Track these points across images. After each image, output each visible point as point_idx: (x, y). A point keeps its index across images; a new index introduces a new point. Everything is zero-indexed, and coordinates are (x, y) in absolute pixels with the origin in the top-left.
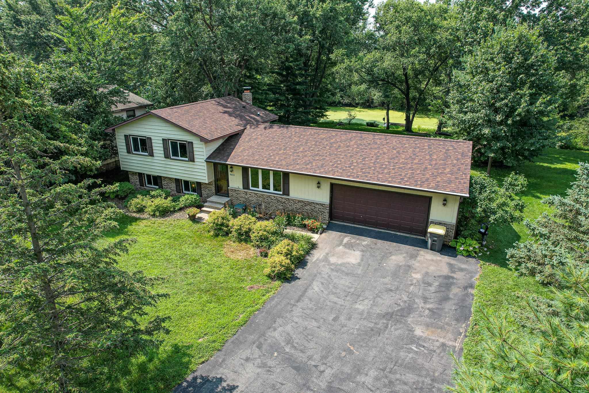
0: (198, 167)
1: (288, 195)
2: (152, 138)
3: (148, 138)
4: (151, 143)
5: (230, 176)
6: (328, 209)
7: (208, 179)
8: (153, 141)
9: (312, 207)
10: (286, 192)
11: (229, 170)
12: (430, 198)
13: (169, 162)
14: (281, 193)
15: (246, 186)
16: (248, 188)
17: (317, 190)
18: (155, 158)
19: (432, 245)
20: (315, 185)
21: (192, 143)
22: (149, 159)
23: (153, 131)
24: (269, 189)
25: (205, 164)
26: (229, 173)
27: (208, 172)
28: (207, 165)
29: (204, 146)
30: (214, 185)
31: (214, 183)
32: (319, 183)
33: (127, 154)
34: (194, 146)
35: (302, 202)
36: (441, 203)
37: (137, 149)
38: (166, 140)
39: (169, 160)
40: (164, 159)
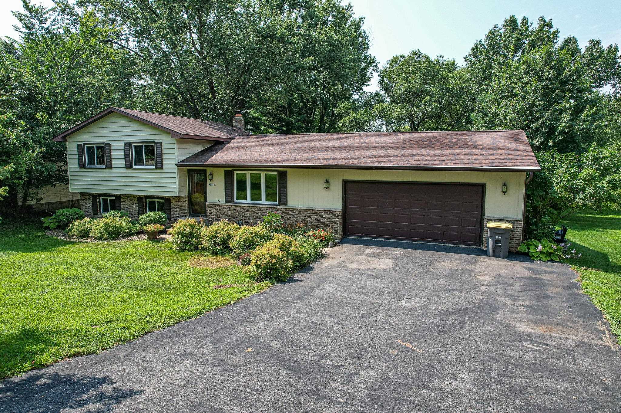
0: (167, 175)
1: (286, 204)
2: (112, 144)
3: (107, 144)
4: (110, 150)
5: (209, 188)
6: (341, 217)
7: (180, 192)
8: (112, 148)
9: (318, 218)
10: (283, 201)
11: (208, 178)
12: (483, 186)
13: (131, 173)
14: (276, 203)
15: (229, 198)
16: (232, 201)
17: (326, 192)
18: (114, 170)
19: (495, 248)
20: (321, 185)
21: (161, 143)
22: (106, 173)
23: (113, 134)
24: (261, 200)
25: (176, 170)
26: (208, 182)
27: (180, 182)
28: (180, 172)
29: (176, 146)
30: (187, 202)
31: (187, 199)
32: (327, 182)
33: (78, 170)
34: (164, 147)
35: (305, 211)
36: (499, 191)
37: (91, 162)
38: (128, 143)
39: (130, 171)
40: (124, 170)
